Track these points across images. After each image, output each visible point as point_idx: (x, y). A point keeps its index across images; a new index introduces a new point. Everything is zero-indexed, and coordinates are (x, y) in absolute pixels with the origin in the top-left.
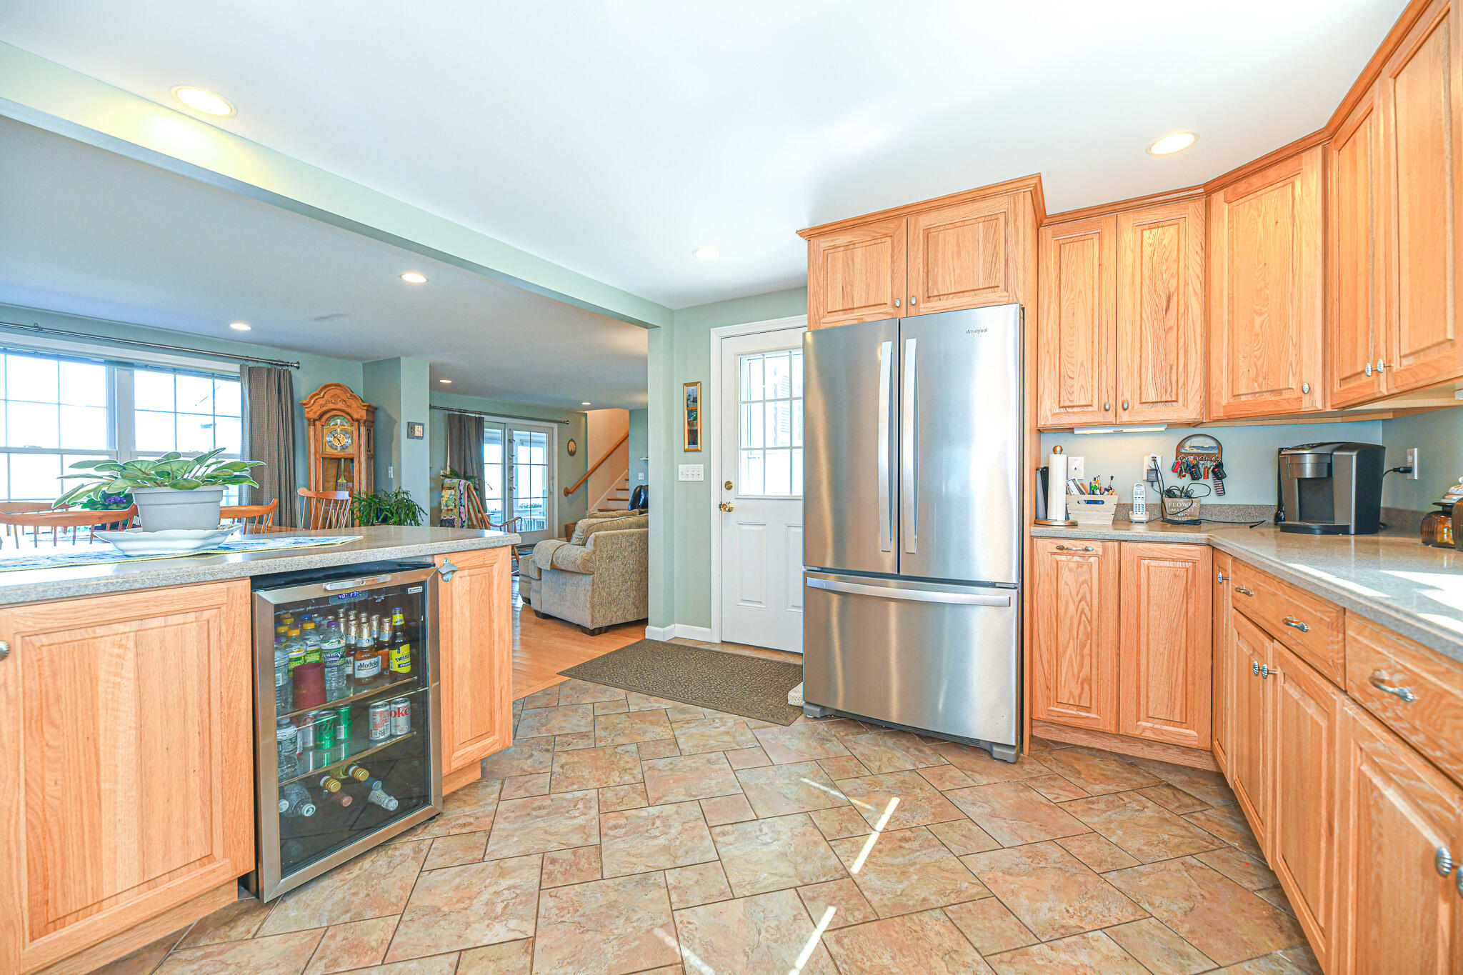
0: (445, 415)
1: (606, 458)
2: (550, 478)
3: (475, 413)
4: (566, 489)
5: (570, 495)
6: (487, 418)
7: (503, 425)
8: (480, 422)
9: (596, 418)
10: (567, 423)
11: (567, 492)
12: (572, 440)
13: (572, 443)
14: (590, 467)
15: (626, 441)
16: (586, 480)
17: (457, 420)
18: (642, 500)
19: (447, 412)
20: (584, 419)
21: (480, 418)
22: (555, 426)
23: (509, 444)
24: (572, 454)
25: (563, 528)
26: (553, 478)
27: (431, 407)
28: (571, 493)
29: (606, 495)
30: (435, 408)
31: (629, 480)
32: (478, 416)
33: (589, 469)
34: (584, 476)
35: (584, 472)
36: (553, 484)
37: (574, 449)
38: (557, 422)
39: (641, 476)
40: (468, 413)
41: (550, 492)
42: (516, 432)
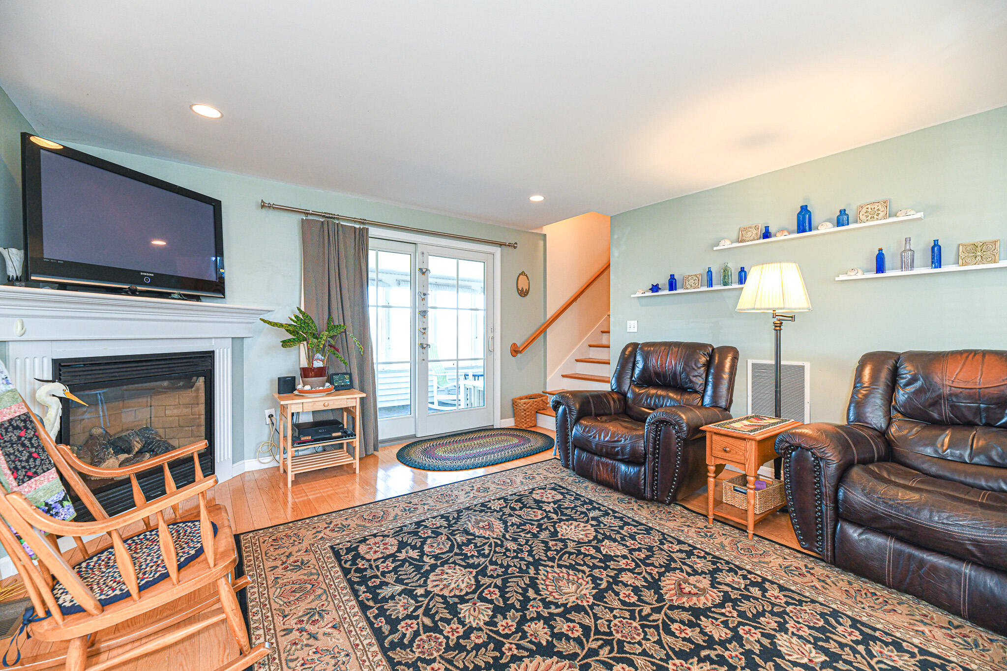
0: (298, 222)
1: (575, 300)
2: (489, 328)
3: (353, 221)
4: (514, 344)
5: (519, 355)
6: (373, 231)
7: (411, 248)
8: (361, 239)
9: (559, 237)
10: (514, 246)
11: (515, 351)
12: (523, 273)
13: (522, 278)
14: (549, 315)
15: (606, 273)
16: (544, 332)
17: (316, 229)
18: (637, 371)
20: (542, 243)
21: (361, 230)
22: (497, 250)
23: (420, 275)
24: (523, 293)
25: (509, 403)
26: (493, 330)
27: (263, 206)
28: (520, 352)
29: (574, 353)
30: (271, 207)
31: (608, 332)
32: (357, 226)
33: (548, 317)
34: (543, 325)
35: (542, 321)
36: (493, 338)
37: (525, 288)
38: (501, 245)
39: (632, 326)
40: (338, 219)
41: (489, 351)
42: (431, 259)
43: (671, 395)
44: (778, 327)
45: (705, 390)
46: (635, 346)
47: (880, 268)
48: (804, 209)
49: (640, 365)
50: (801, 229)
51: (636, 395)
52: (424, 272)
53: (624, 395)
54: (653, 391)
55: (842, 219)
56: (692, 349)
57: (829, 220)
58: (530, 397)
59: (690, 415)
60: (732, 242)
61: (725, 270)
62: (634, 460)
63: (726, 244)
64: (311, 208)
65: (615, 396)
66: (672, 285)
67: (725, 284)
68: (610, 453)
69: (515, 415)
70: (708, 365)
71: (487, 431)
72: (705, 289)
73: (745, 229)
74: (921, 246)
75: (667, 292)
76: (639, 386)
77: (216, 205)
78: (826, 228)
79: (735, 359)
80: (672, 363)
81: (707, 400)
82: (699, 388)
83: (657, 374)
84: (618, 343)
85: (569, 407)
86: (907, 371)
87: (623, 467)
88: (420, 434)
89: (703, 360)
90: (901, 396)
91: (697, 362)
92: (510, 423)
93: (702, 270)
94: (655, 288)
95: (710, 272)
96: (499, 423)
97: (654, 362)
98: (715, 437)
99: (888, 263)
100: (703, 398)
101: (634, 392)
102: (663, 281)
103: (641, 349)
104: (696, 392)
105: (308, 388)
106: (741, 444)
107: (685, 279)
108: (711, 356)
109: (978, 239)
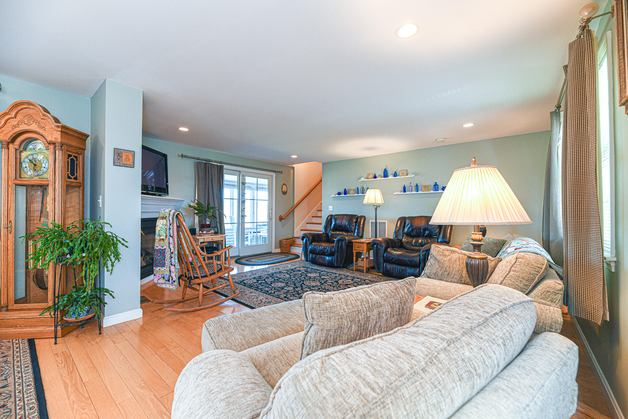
0: (195, 162)
1: (306, 197)
2: (270, 209)
3: (217, 162)
4: (281, 216)
5: (283, 221)
6: (225, 166)
7: (238, 173)
8: (220, 171)
9: (300, 169)
10: (281, 172)
11: (281, 219)
12: (284, 184)
13: (284, 186)
14: (296, 202)
15: (320, 184)
16: (293, 211)
17: (203, 166)
18: (332, 225)
19: (196, 161)
20: (292, 171)
21: (221, 166)
22: (274, 175)
23: (242, 185)
24: (284, 193)
25: (278, 242)
26: (272, 209)
27: (182, 156)
28: (284, 219)
29: (306, 220)
30: (186, 157)
31: (321, 211)
32: (219, 164)
33: (295, 203)
34: (292, 208)
35: (292, 205)
36: (272, 213)
37: (285, 191)
38: (275, 172)
39: (331, 208)
40: (211, 162)
41: (270, 219)
42: (246, 178)
43: (344, 233)
44: (376, 209)
45: (355, 231)
46: (332, 216)
47: (405, 191)
48: (385, 170)
49: (333, 223)
50: (385, 177)
51: (332, 234)
52: (244, 184)
53: (328, 234)
54: (338, 233)
55: (395, 175)
56: (352, 216)
57: (392, 174)
58: (287, 239)
59: (349, 238)
60: (365, 179)
61: (363, 188)
62: (331, 254)
63: (363, 179)
64: (201, 157)
65: (324, 235)
66: (345, 193)
67: (363, 193)
68: (323, 253)
69: (280, 247)
70: (356, 222)
71: (269, 254)
72: (356, 195)
73: (368, 174)
74: (413, 185)
75: (343, 195)
76: (333, 231)
77: (165, 156)
78: (391, 177)
79: (365, 220)
80: (345, 222)
81: (355, 234)
82: (353, 230)
83: (340, 226)
84: (325, 215)
85: (308, 238)
86: (407, 222)
87: (327, 258)
88: (241, 255)
89: (355, 220)
90: (406, 230)
91: (353, 221)
92: (278, 250)
93: (355, 188)
94: (339, 194)
95: (358, 188)
96: (274, 251)
97: (338, 222)
98: (356, 244)
99: (406, 189)
100: (354, 234)
101: (331, 233)
102: (342, 191)
103: (334, 217)
104: (352, 232)
105: (205, 232)
106: (362, 244)
107: (350, 190)
108: (357, 219)
109: (426, 184)
